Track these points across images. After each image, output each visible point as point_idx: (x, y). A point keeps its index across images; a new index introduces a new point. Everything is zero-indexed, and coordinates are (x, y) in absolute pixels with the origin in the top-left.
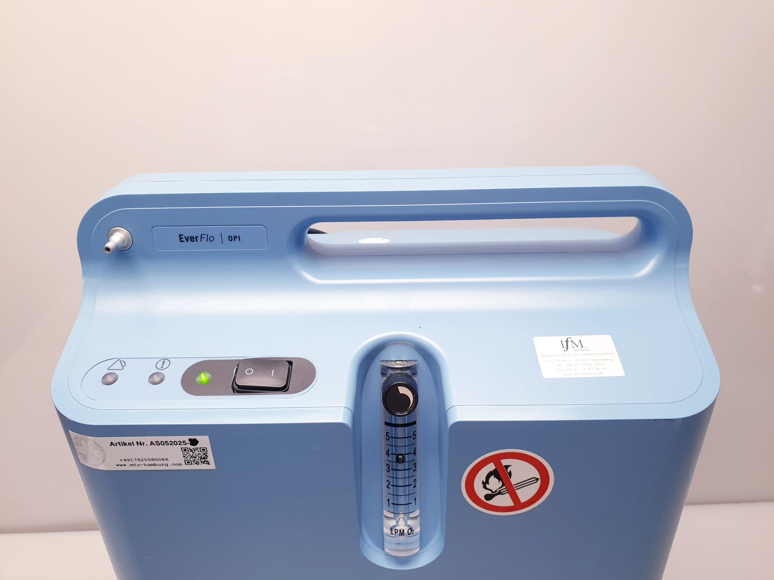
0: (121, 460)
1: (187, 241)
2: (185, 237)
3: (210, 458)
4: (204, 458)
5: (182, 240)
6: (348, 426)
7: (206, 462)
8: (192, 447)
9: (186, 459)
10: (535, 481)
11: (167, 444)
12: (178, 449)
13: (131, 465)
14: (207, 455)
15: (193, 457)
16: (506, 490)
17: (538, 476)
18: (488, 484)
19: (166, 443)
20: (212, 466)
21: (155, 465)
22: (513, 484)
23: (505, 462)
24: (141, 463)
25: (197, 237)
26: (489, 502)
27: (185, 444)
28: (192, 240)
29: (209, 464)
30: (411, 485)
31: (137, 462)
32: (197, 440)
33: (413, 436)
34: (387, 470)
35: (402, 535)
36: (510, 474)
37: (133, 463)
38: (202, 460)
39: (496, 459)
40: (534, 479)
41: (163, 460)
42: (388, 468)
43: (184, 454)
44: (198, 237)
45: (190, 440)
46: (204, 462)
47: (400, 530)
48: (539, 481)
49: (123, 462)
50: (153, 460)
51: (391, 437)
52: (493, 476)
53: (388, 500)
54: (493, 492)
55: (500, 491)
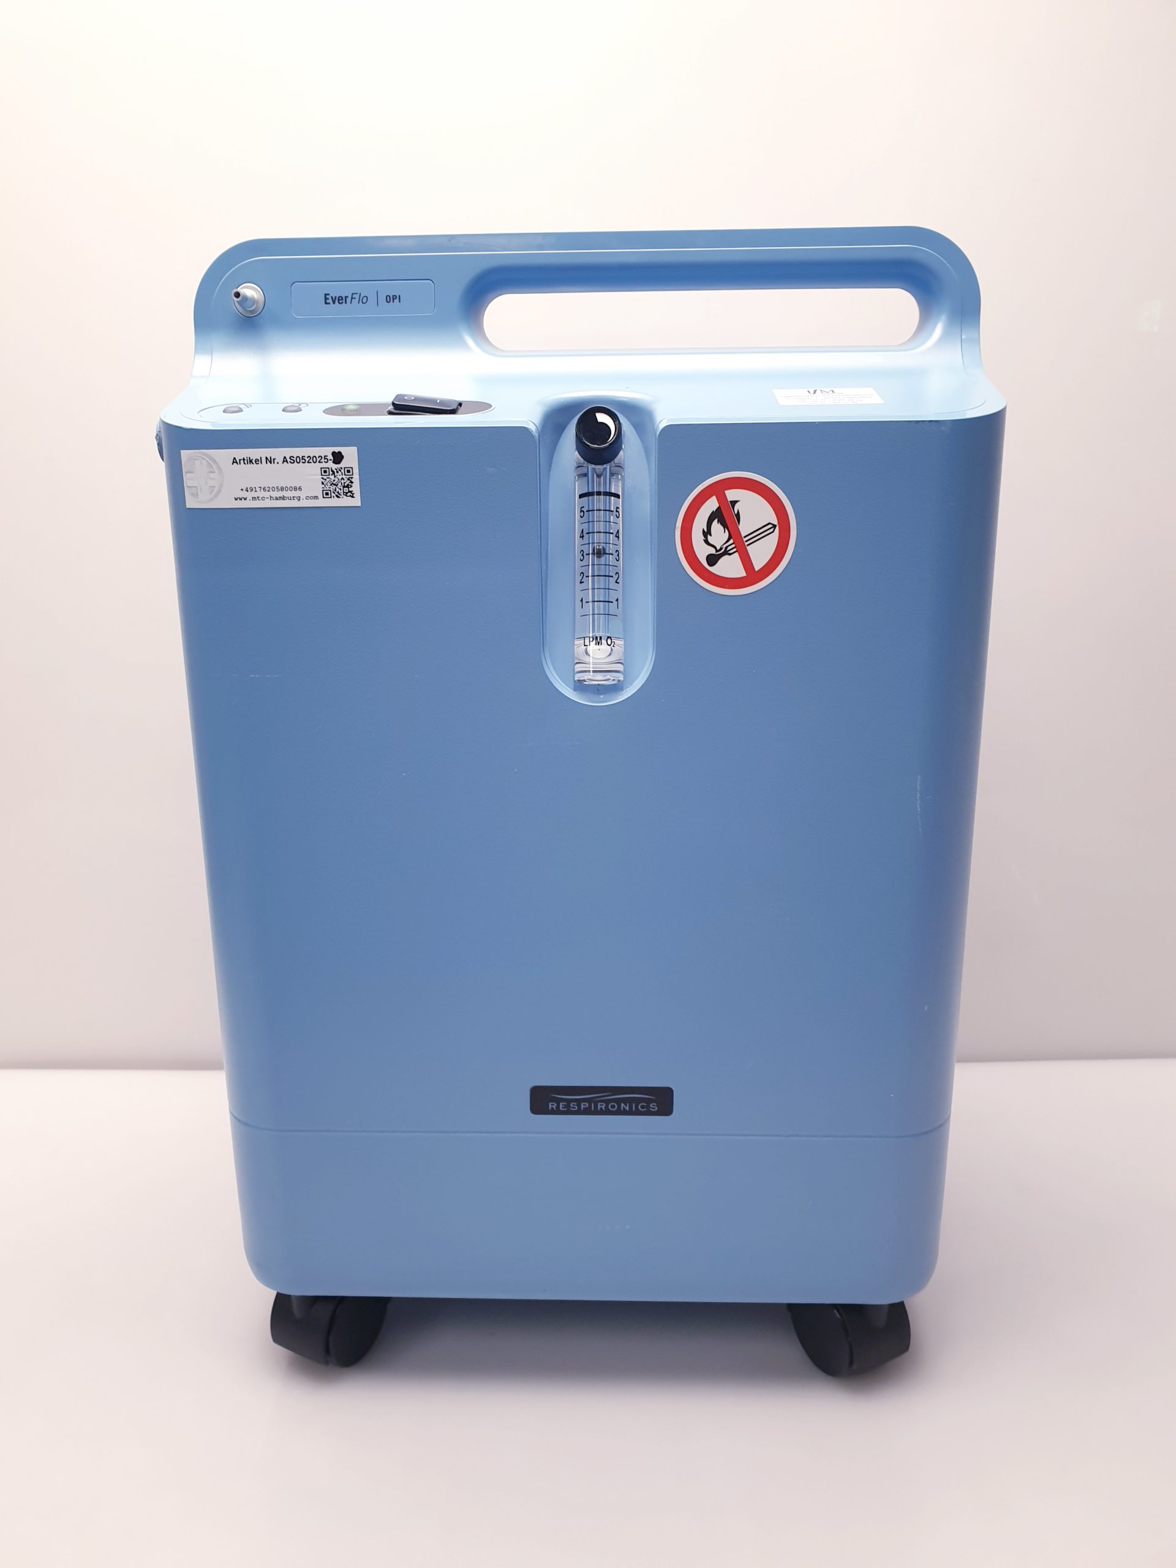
0: (242, 490)
1: (334, 303)
2: (332, 297)
3: (356, 488)
4: (347, 486)
5: (328, 301)
6: (532, 433)
7: (349, 494)
8: (334, 466)
9: (325, 489)
10: (772, 530)
11: (304, 461)
12: (316, 468)
13: (254, 498)
14: (352, 480)
15: (335, 485)
16: (733, 546)
17: (776, 522)
18: (711, 535)
19: (302, 459)
20: (356, 502)
21: (283, 498)
22: (743, 535)
23: (731, 495)
24: (267, 494)
25: (346, 297)
26: (711, 569)
27: (326, 460)
28: (341, 301)
29: (353, 497)
30: (612, 577)
31: (261, 494)
32: (343, 454)
34: (581, 558)
35: (599, 644)
36: (738, 515)
37: (255, 495)
38: (345, 489)
39: (717, 489)
40: (770, 526)
41: (295, 489)
42: (583, 555)
43: (323, 478)
44: (348, 297)
45: (334, 454)
46: (347, 493)
47: (597, 638)
48: (777, 529)
49: (244, 494)
50: (282, 489)
51: (588, 511)
52: (716, 520)
53: (582, 600)
54: (717, 551)
55: (727, 547)
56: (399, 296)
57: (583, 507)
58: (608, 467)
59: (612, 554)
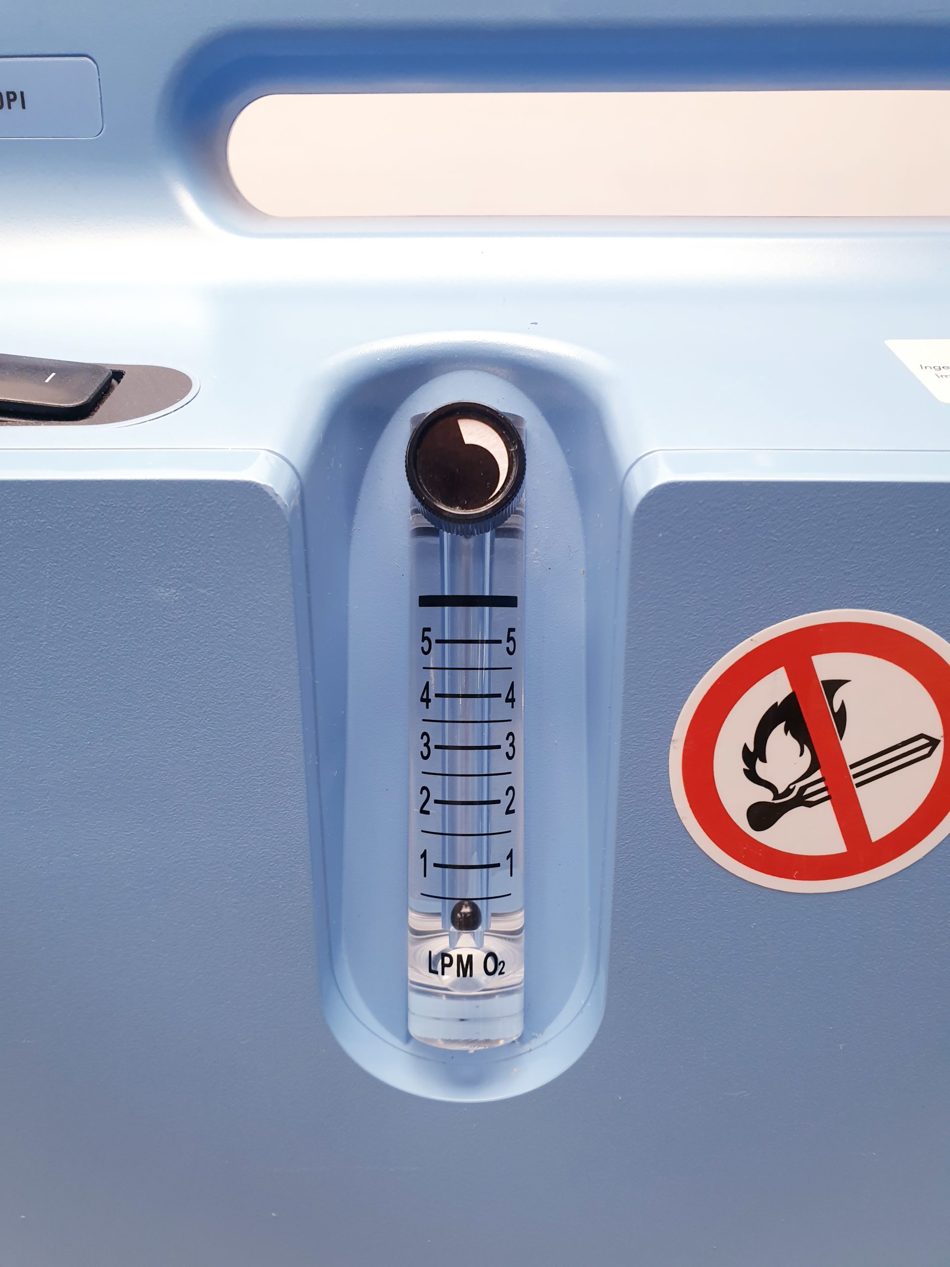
6: (274, 496)
10: (926, 751)
16: (822, 785)
17: (936, 731)
18: (764, 760)
22: (849, 761)
23: (825, 666)
26: (761, 837)
30: (498, 802)
33: (508, 641)
34: (422, 753)
35: (465, 975)
36: (841, 717)
39: (793, 651)
40: (923, 741)
42: (426, 745)
47: (460, 957)
48: (940, 749)
51: (437, 641)
52: (782, 726)
53: (424, 855)
54: (777, 796)
55: (803, 788)
56: (22, 93)
57: (429, 630)
58: (488, 535)
59: (499, 747)
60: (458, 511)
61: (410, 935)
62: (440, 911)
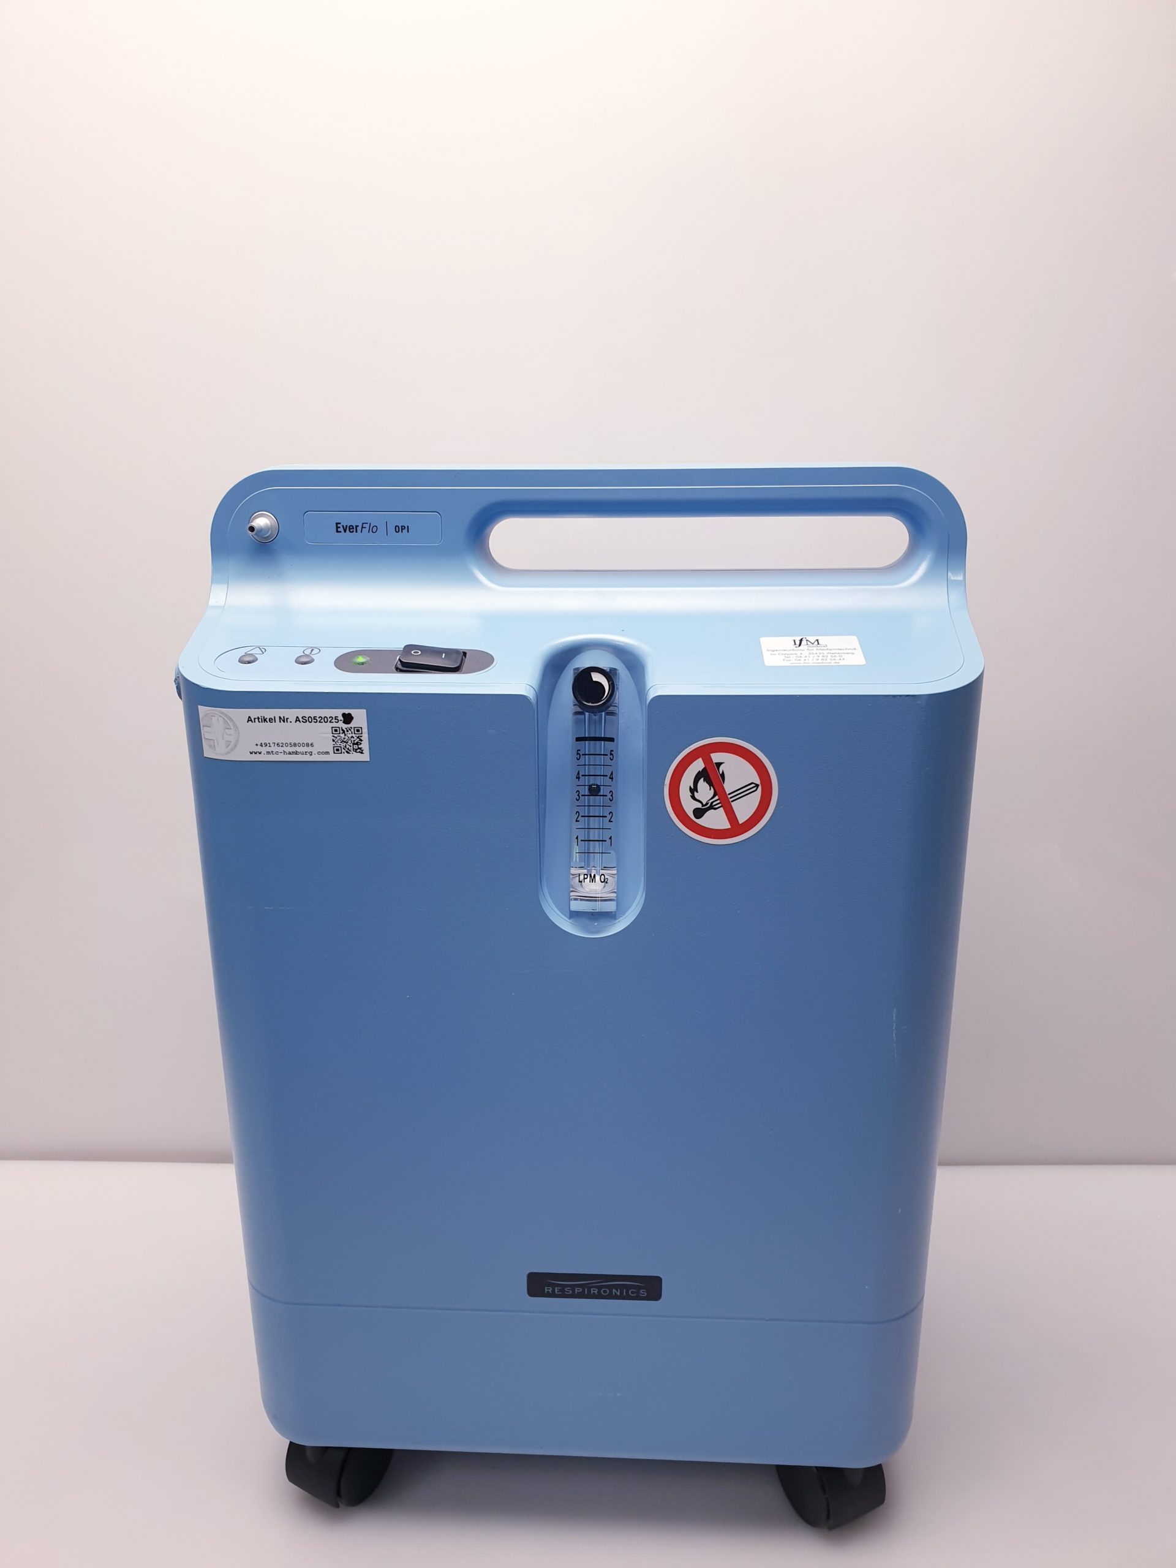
0: (257, 745)
1: (345, 531)
2: (343, 526)
3: (365, 745)
4: (357, 744)
5: (339, 530)
6: (531, 700)
7: (358, 751)
8: (344, 726)
9: (336, 745)
10: (755, 789)
11: (315, 721)
12: (327, 727)
13: (268, 753)
14: (362, 738)
15: (345, 742)
16: (718, 801)
17: (758, 782)
18: (697, 792)
19: (314, 719)
20: (365, 757)
21: (296, 753)
22: (728, 792)
23: (716, 757)
24: (280, 749)
25: (357, 526)
26: (699, 821)
27: (337, 721)
28: (351, 530)
29: (362, 753)
30: (606, 817)
31: (275, 749)
32: (353, 715)
33: (611, 755)
34: (576, 798)
36: (723, 775)
37: (269, 750)
38: (354, 746)
39: (704, 752)
40: (753, 785)
41: (308, 745)
42: (578, 795)
43: (334, 736)
45: (344, 715)
46: (356, 749)
47: (591, 876)
48: (760, 788)
49: (259, 749)
50: (295, 745)
51: (583, 755)
52: (702, 779)
53: (577, 838)
54: (703, 805)
55: (712, 803)
56: (408, 527)
57: (579, 750)
58: (603, 713)
59: (606, 796)
60: (590, 704)
61: (571, 876)
62: (583, 866)
